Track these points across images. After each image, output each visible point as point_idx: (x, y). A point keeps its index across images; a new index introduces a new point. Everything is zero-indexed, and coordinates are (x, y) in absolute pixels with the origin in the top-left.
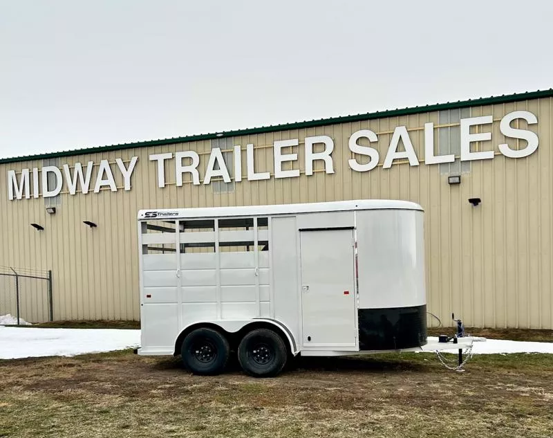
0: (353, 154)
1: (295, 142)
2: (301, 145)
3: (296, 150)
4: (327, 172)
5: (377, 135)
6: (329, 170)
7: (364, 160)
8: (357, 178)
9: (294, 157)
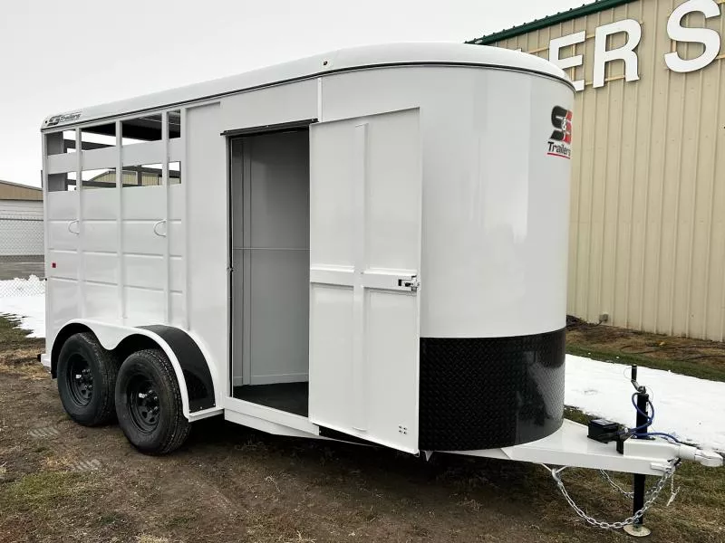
0: (674, 44)
1: (580, 37)
2: (589, 40)
3: (582, 49)
4: (627, 80)
5: (719, 5)
6: (632, 74)
7: (693, 51)
8: (678, 84)
9: (577, 61)
